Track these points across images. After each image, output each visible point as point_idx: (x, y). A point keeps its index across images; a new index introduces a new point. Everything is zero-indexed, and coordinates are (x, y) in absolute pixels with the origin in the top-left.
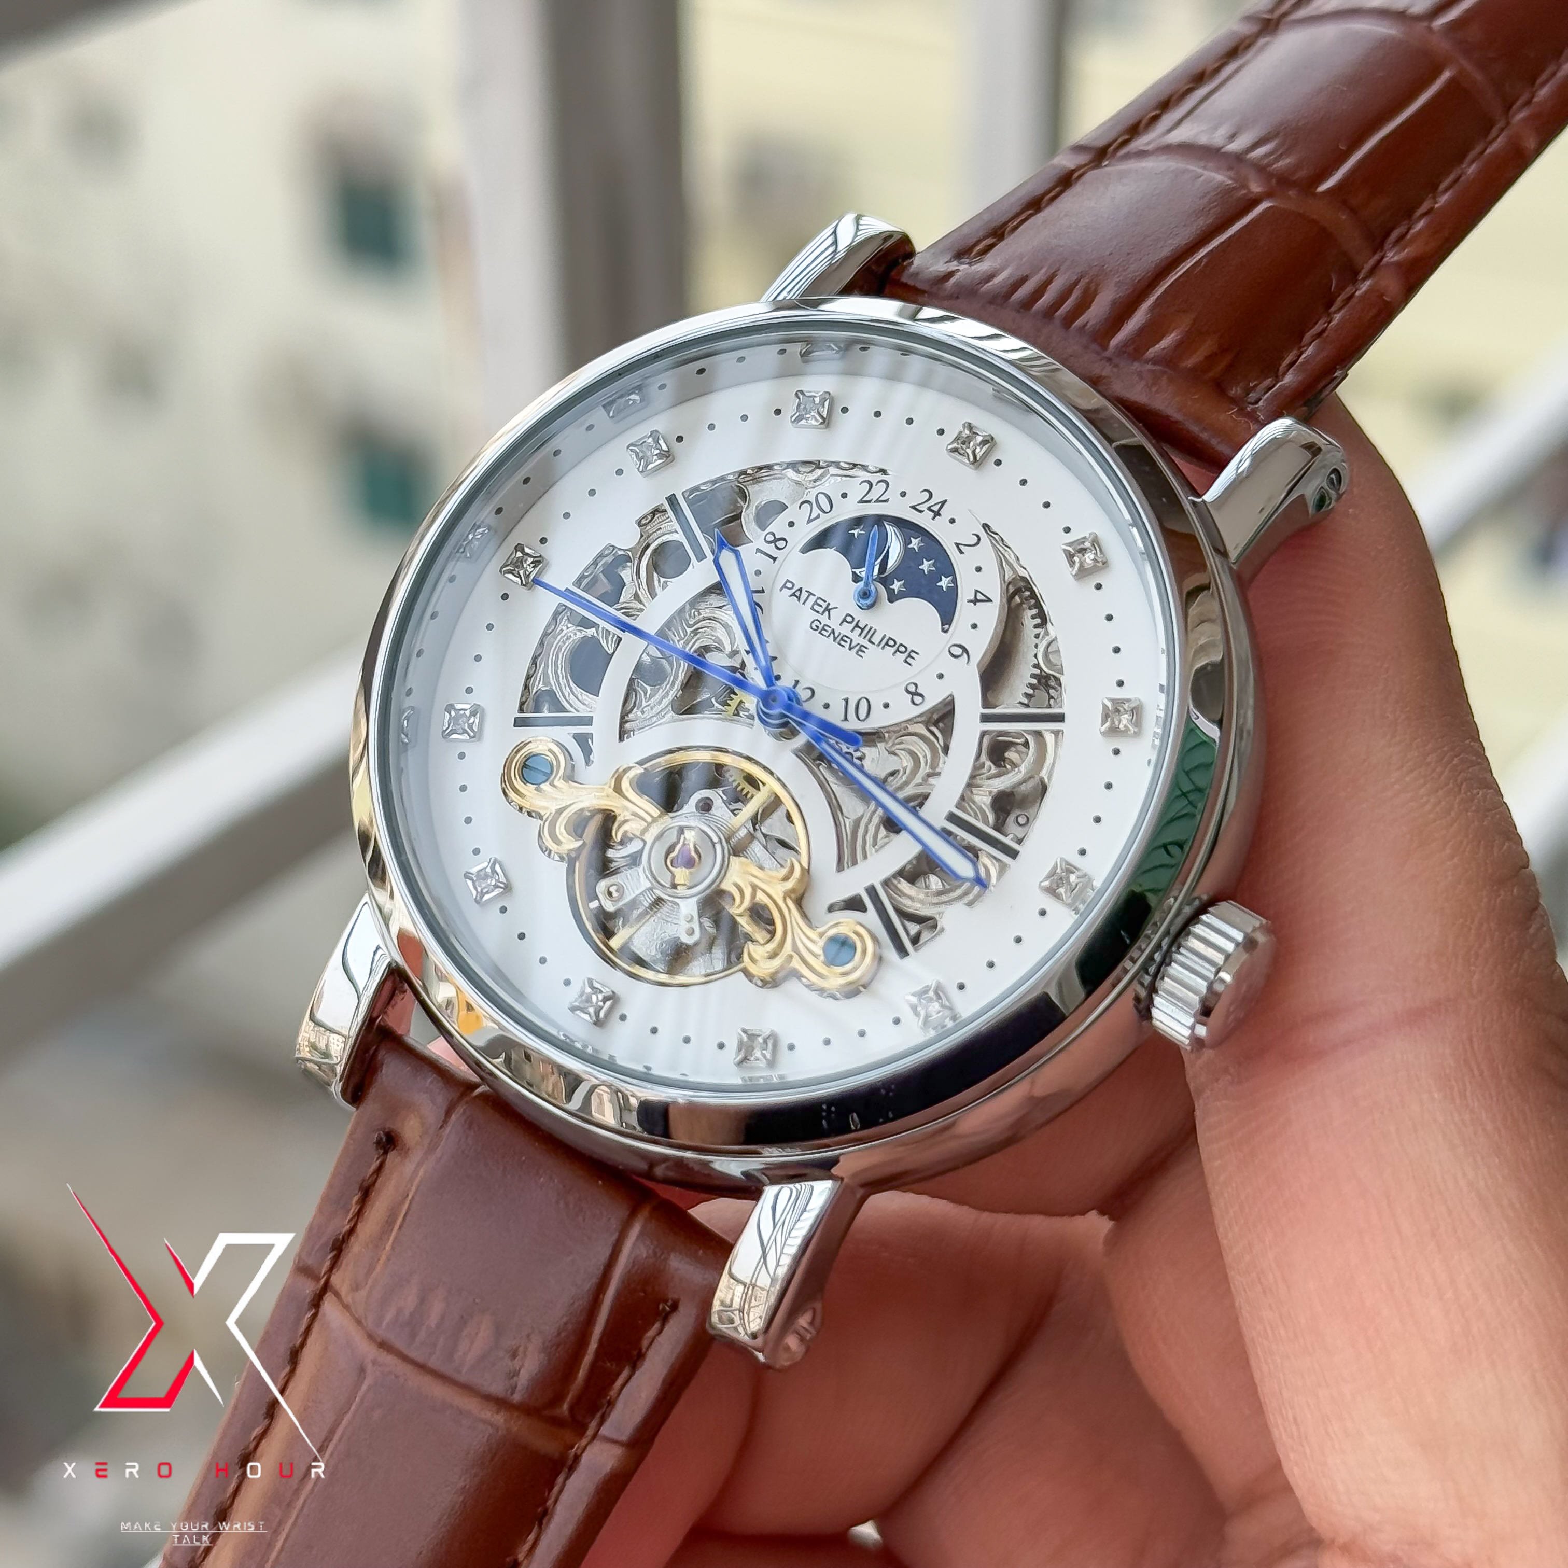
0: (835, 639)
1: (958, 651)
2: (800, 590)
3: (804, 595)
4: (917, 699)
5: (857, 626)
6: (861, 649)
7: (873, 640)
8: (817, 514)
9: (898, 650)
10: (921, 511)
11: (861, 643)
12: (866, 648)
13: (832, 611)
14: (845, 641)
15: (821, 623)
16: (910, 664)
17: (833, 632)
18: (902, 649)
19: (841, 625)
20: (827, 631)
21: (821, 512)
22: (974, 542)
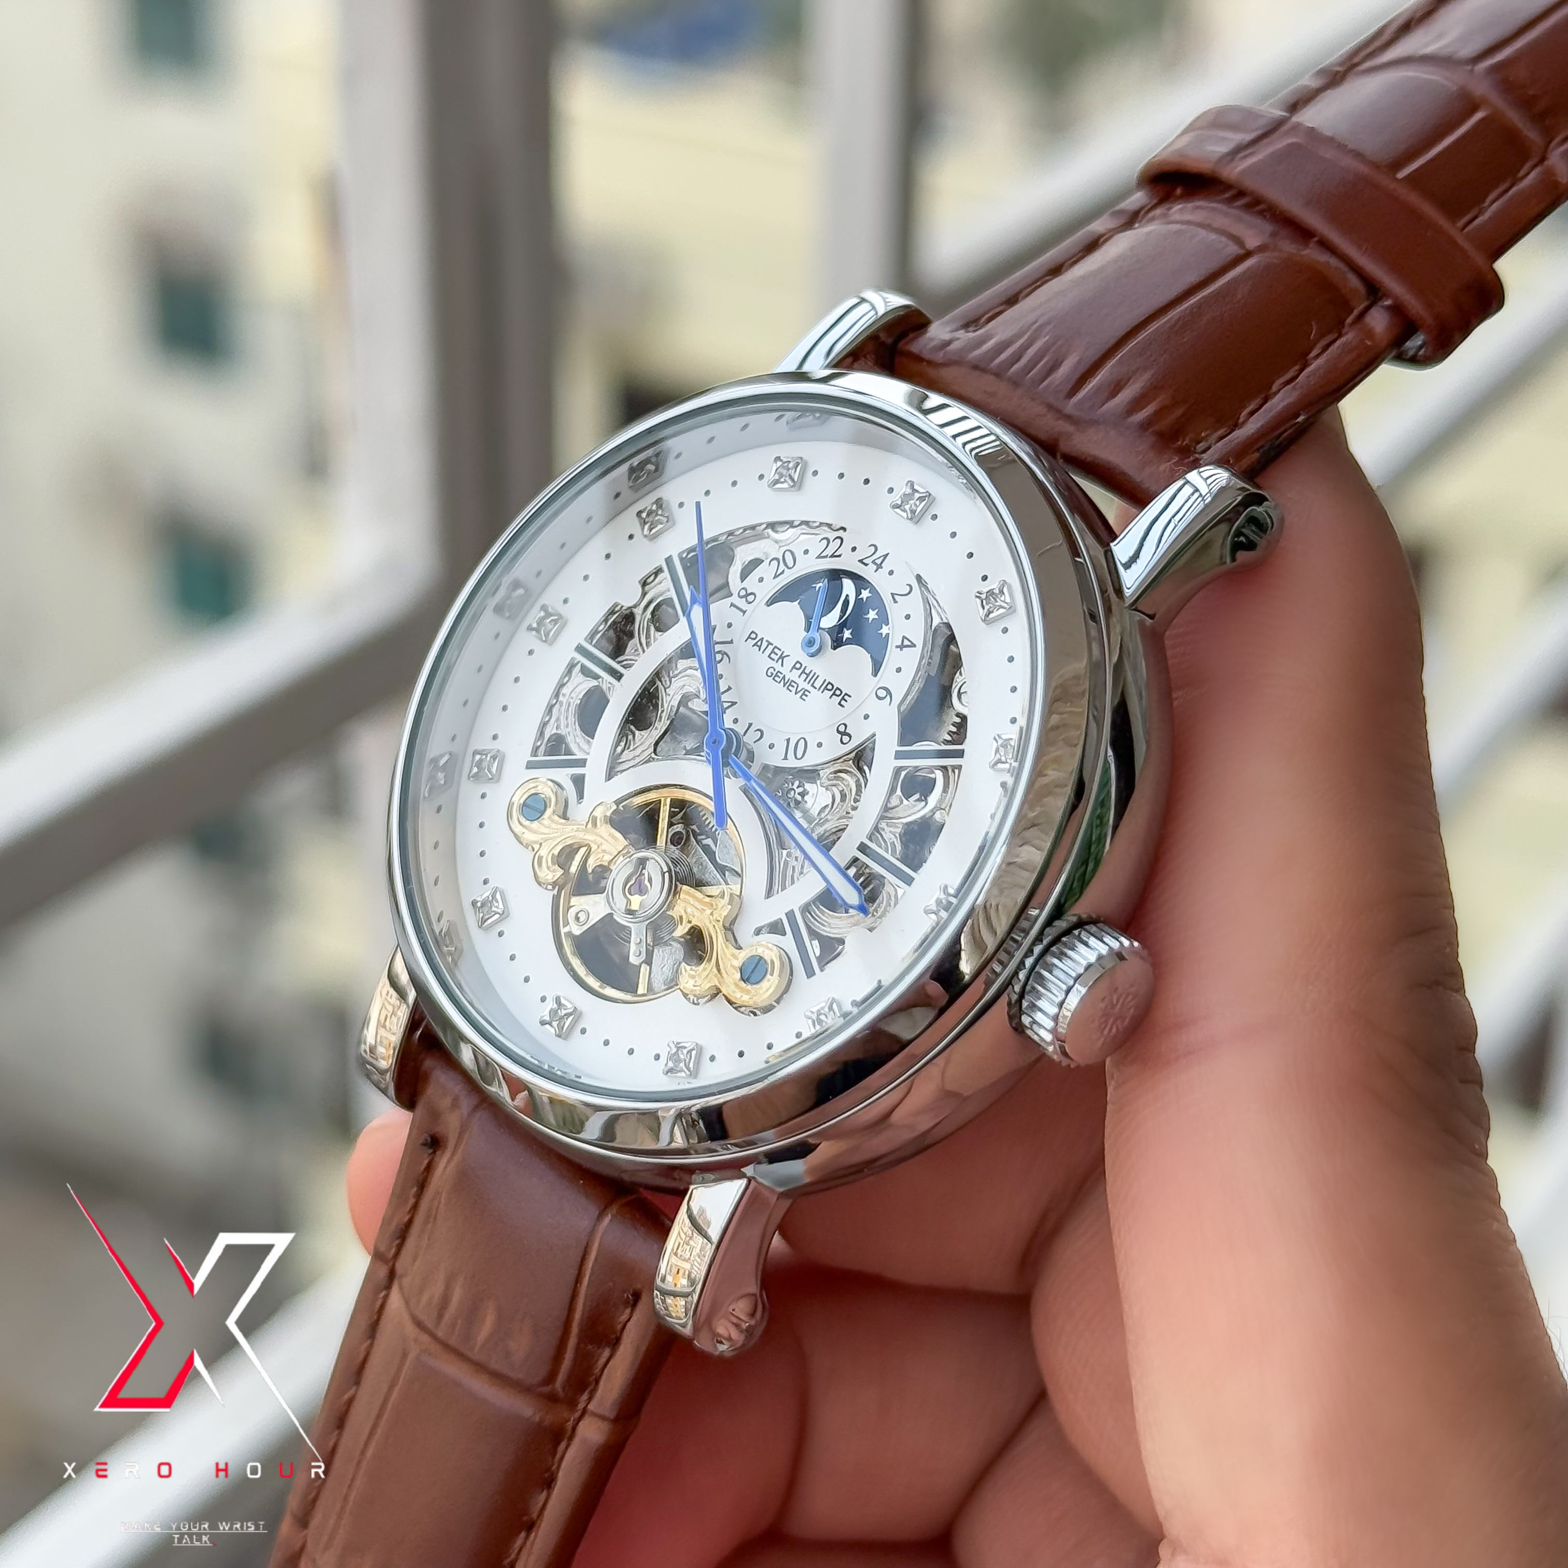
0: (784, 684)
1: (882, 693)
2: (762, 639)
3: (765, 644)
4: (846, 739)
5: (803, 672)
6: (805, 693)
7: (815, 685)
8: (782, 570)
9: (834, 694)
10: (866, 565)
11: (806, 688)
12: (810, 692)
13: (785, 659)
14: (793, 686)
15: (775, 670)
16: (844, 707)
17: (784, 677)
18: (838, 692)
19: (791, 671)
20: (779, 677)
21: (786, 568)
22: (907, 592)
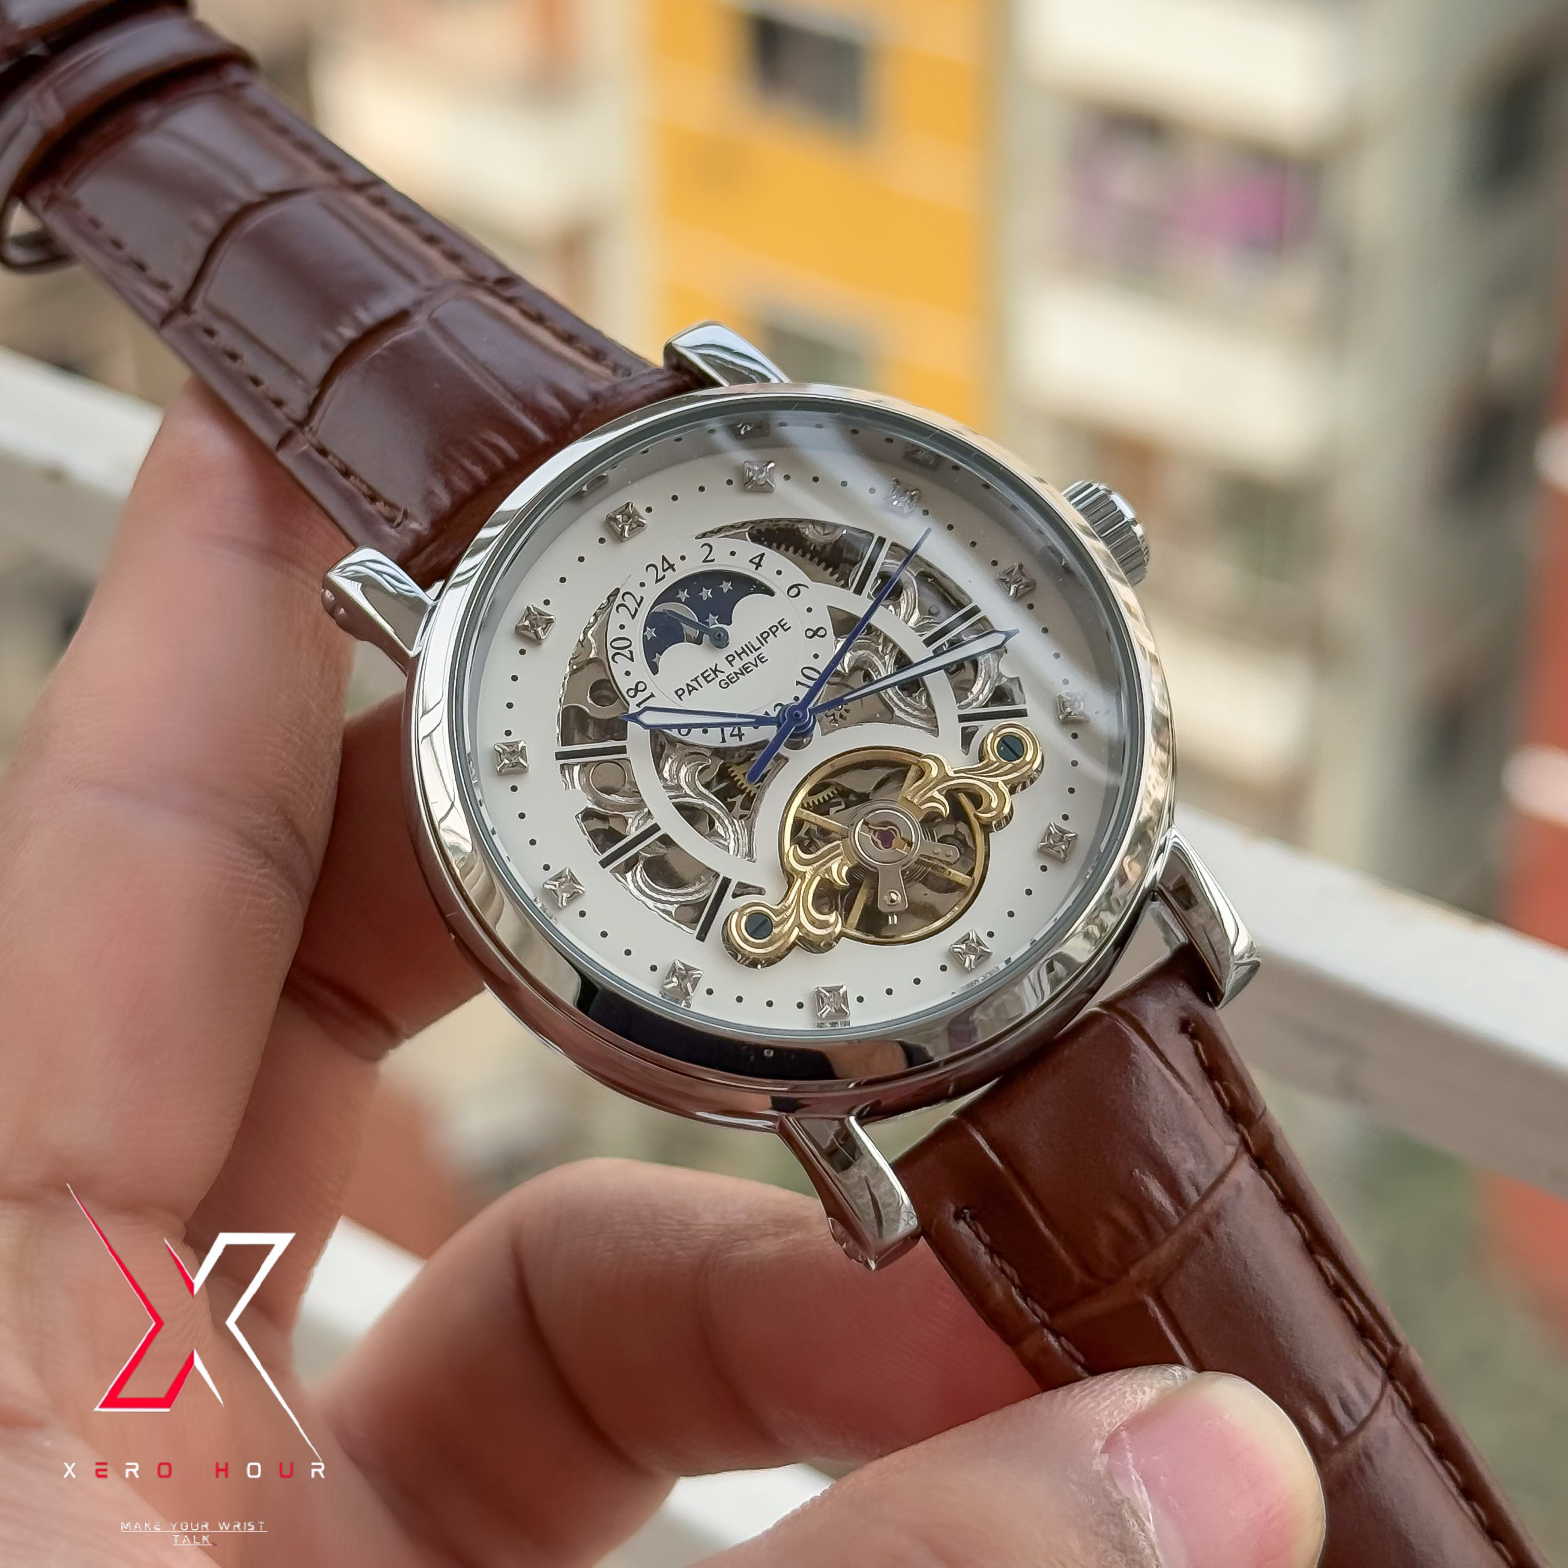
0: (743, 674)
1: (795, 591)
2: (688, 685)
3: (694, 684)
4: (821, 632)
5: (739, 655)
6: (760, 658)
7: (757, 648)
8: (629, 652)
9: (774, 633)
10: (664, 577)
11: (756, 656)
12: (762, 654)
13: (718, 668)
14: (749, 667)
15: (725, 680)
16: (790, 628)
17: (736, 673)
18: (774, 629)
19: (733, 666)
20: (733, 677)
21: (629, 649)
22: (709, 549)
